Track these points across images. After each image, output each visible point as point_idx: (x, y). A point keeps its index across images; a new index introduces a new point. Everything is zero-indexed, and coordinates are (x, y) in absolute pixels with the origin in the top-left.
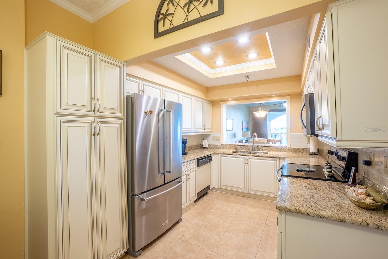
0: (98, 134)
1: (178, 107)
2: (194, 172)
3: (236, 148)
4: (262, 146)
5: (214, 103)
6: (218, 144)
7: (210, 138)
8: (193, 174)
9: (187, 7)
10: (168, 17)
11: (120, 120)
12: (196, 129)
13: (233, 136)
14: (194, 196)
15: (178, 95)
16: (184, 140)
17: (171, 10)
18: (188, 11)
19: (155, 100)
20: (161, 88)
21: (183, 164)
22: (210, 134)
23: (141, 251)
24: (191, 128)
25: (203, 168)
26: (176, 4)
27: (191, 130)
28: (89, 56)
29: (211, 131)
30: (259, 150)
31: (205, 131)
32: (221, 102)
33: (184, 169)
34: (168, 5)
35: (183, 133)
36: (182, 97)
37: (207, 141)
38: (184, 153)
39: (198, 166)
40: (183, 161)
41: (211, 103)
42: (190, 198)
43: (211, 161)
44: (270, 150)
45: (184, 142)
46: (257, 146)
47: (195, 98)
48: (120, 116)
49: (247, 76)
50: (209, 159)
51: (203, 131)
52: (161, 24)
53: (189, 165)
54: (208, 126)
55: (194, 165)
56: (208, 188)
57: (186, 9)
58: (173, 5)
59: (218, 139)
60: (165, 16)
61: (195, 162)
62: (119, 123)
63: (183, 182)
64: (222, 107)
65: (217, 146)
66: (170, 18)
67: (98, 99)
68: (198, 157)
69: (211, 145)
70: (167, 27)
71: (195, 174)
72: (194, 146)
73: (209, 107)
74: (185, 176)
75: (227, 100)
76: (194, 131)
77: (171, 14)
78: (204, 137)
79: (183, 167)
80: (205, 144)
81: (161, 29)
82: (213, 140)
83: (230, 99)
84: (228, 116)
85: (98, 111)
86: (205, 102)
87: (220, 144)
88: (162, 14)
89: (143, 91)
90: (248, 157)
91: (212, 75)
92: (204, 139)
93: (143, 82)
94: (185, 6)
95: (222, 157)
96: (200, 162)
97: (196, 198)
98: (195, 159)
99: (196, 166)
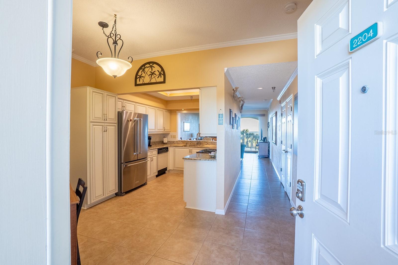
0: (106, 131)
1: (145, 117)
2: (156, 157)
3: (186, 143)
4: (202, 142)
5: (172, 112)
6: (174, 141)
7: (169, 136)
8: (155, 158)
9: (151, 75)
10: (142, 78)
11: (115, 125)
12: (158, 129)
13: (191, 136)
14: (155, 172)
15: (146, 107)
16: (149, 137)
17: (143, 75)
18: (151, 78)
19: (131, 113)
20: (135, 104)
21: (148, 151)
22: (169, 134)
23: (125, 193)
24: (154, 129)
25: (162, 155)
26: (146, 73)
27: (154, 130)
28: (103, 94)
29: (170, 131)
30: (201, 144)
31: (164, 131)
32: (177, 111)
33: (149, 154)
34: (142, 72)
35: (148, 132)
36: (149, 108)
37: (166, 138)
38: (149, 145)
39: (158, 153)
40: (148, 149)
41: (170, 112)
42: (153, 173)
43: (168, 151)
44: (207, 144)
45: (149, 138)
46: (200, 142)
47: (158, 109)
48: (115, 122)
49: (191, 97)
50: (166, 149)
51: (163, 131)
52: (138, 80)
53: (152, 152)
54: (168, 128)
55: (156, 152)
56: (166, 169)
57: (150, 76)
58: (144, 73)
59: (174, 137)
60: (140, 77)
61: (156, 151)
62: (115, 126)
63: (148, 161)
64: (178, 114)
65: (174, 142)
66: (143, 78)
67: (106, 114)
68: (158, 148)
69: (169, 141)
70: (141, 82)
71: (157, 158)
72: (157, 142)
73: (168, 114)
74: (150, 159)
75: (181, 110)
76: (157, 131)
77: (143, 77)
78: (165, 135)
79: (148, 153)
80: (165, 140)
81: (138, 83)
82: (171, 138)
83: (183, 109)
84: (186, 120)
85: (106, 120)
86: (165, 111)
87: (176, 141)
88: (139, 75)
89: (124, 107)
90: (191, 148)
91: (169, 95)
92: (164, 137)
93: (125, 101)
94: (150, 75)
95: (176, 149)
96: (160, 151)
97: (157, 174)
98: (156, 149)
99: (157, 153)
